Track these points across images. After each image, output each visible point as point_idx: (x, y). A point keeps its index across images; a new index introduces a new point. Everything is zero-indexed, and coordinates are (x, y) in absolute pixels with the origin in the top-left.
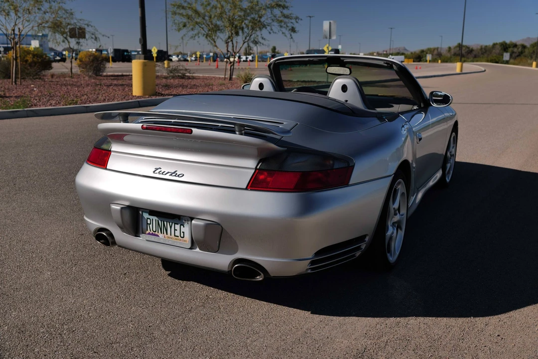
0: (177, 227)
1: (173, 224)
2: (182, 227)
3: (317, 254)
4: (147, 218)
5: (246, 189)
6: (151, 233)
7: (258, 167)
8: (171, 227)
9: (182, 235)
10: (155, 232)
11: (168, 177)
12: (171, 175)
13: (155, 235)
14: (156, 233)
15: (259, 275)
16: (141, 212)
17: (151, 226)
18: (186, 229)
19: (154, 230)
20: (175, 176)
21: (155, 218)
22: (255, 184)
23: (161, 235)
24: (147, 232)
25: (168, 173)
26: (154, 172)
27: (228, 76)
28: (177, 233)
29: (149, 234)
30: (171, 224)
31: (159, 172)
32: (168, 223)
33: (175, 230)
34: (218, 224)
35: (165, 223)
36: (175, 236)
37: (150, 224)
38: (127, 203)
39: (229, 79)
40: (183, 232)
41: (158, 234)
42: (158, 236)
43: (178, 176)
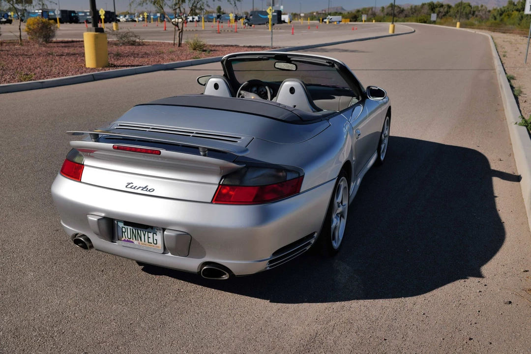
0: (151, 235)
1: (147, 233)
2: (155, 235)
3: (274, 254)
4: (122, 227)
5: (212, 202)
6: (126, 239)
7: (221, 183)
8: (144, 235)
9: (155, 242)
10: (131, 238)
11: (139, 191)
12: (142, 190)
13: (130, 241)
14: (131, 240)
15: (225, 274)
16: (116, 222)
17: (126, 233)
18: (158, 237)
19: (129, 237)
20: (146, 190)
21: (129, 227)
22: (219, 198)
23: (136, 242)
24: (123, 239)
25: (140, 187)
26: (126, 187)
27: (177, 41)
28: (151, 240)
29: (125, 240)
30: (144, 232)
31: (131, 187)
32: (142, 232)
33: (148, 237)
34: (188, 234)
35: (139, 231)
36: (148, 242)
38: (103, 215)
39: (178, 45)
40: (156, 240)
41: (133, 241)
42: (133, 242)
43: (149, 190)
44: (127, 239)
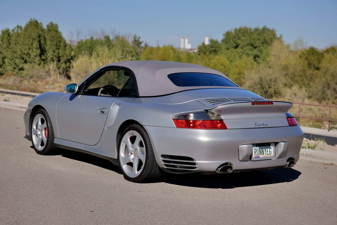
0: (268, 150)
2: (270, 149)
4: (255, 149)
5: (289, 126)
8: (265, 151)
11: (262, 126)
14: (259, 156)
17: (256, 153)
18: (272, 149)
19: (258, 154)
21: (258, 148)
26: (255, 125)
28: (268, 153)
29: (256, 157)
31: (257, 125)
33: (267, 151)
35: (263, 149)
36: (267, 154)
37: (256, 152)
40: (271, 152)
42: (259, 157)
43: (266, 125)
44: (257, 155)
